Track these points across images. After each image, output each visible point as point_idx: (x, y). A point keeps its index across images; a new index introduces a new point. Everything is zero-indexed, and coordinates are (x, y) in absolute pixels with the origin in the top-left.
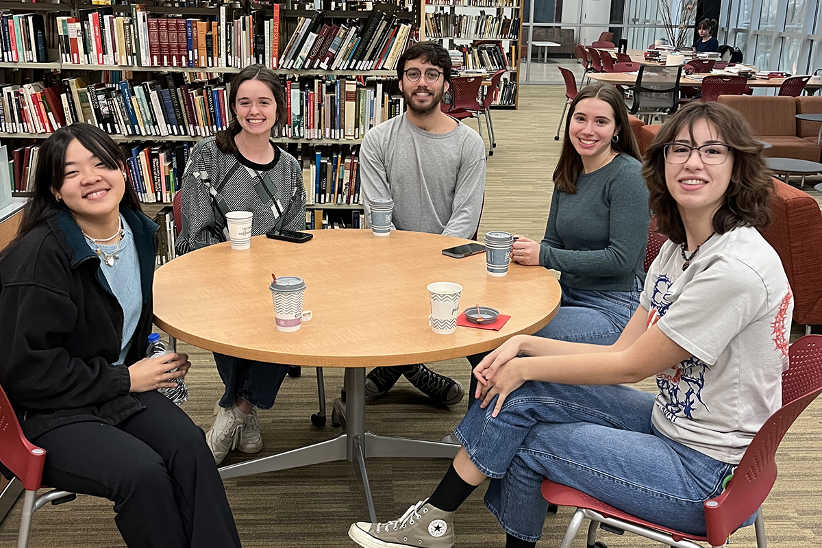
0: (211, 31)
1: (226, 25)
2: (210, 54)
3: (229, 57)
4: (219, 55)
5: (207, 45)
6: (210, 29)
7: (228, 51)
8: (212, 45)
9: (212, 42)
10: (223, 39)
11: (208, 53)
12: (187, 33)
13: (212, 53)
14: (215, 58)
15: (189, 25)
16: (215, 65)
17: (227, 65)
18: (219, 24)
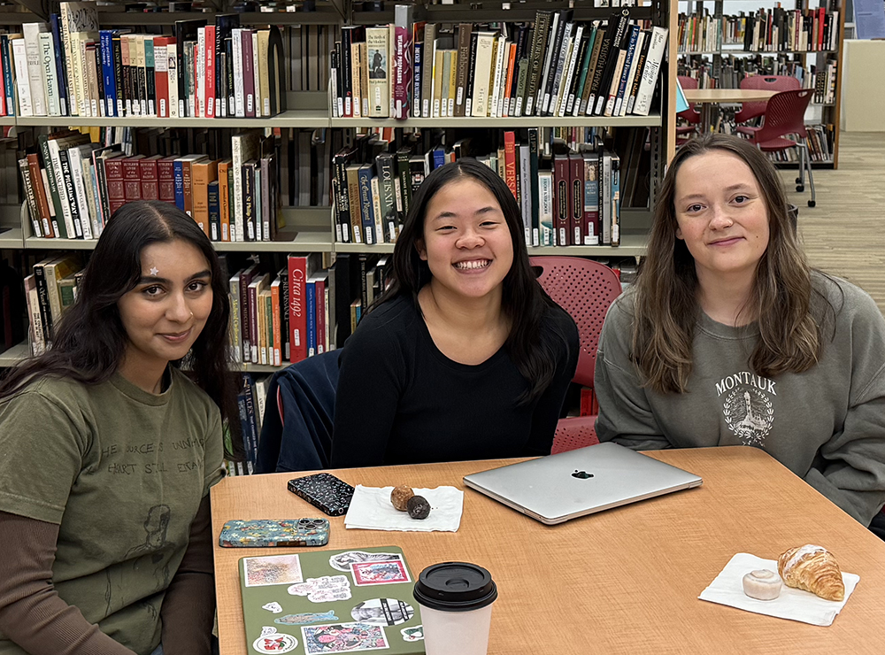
0: (217, 180)
1: (243, 169)
2: (214, 218)
3: (250, 224)
4: (232, 220)
5: (209, 202)
6: (214, 175)
7: (248, 214)
8: (218, 202)
9: (217, 198)
10: (238, 193)
11: (210, 216)
12: (174, 182)
13: (218, 216)
14: (225, 226)
15: (177, 169)
16: (225, 237)
17: (246, 238)
18: (231, 165)
